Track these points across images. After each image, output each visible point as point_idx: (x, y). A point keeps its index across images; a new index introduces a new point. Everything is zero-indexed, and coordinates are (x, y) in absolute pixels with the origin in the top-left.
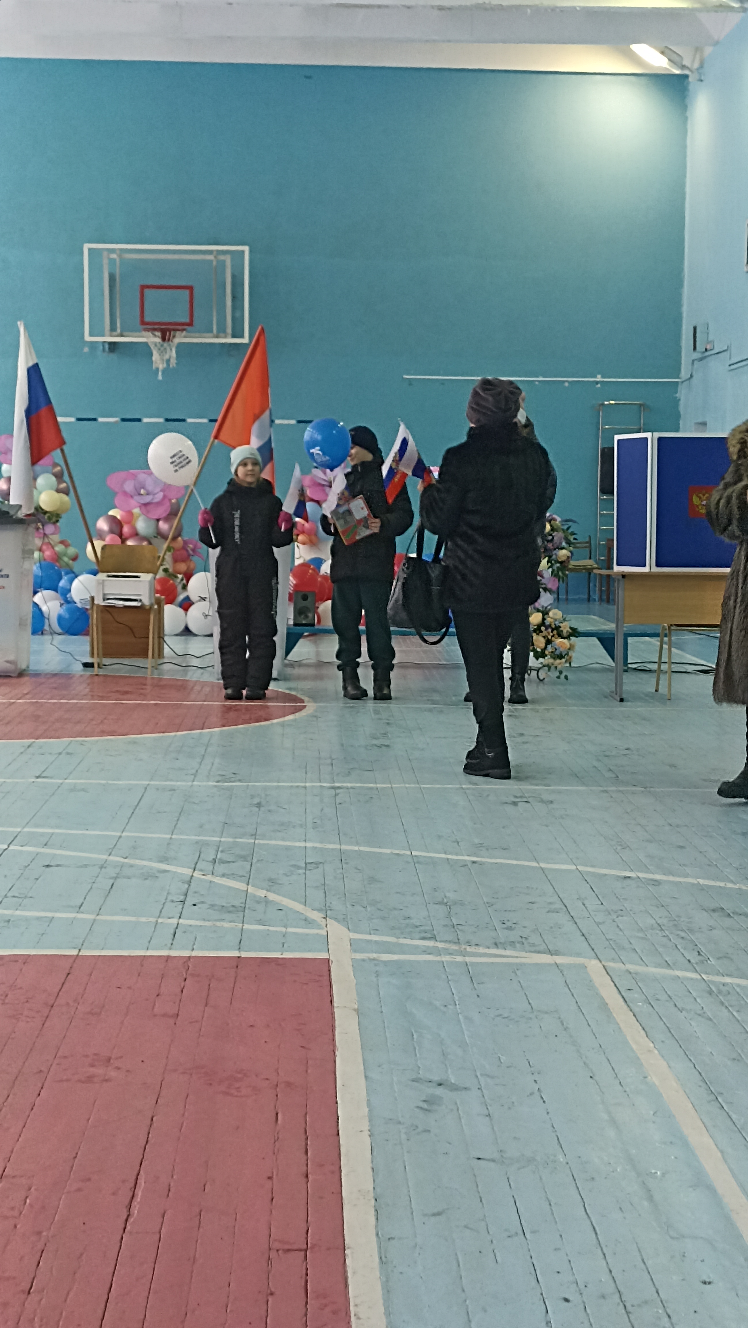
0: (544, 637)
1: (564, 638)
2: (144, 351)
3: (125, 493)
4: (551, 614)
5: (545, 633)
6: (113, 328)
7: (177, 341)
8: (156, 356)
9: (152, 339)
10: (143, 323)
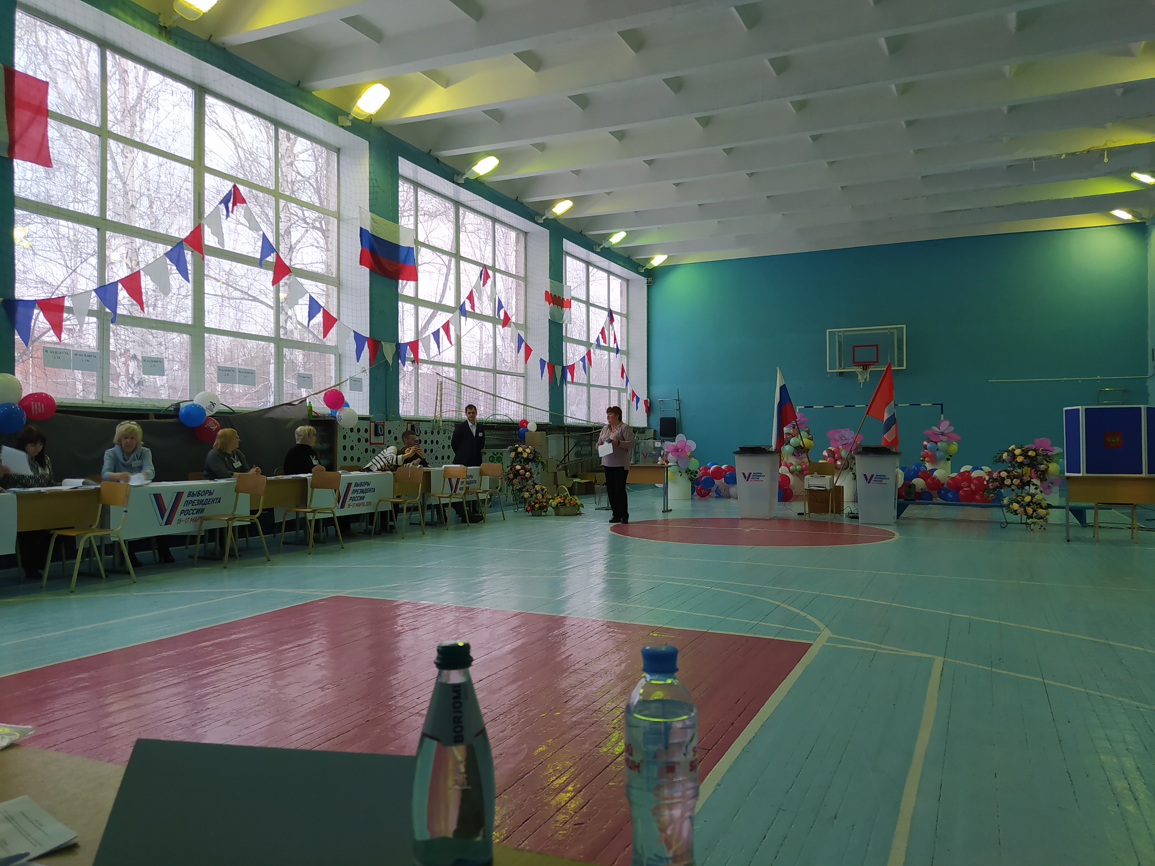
0: (1032, 508)
1: (1043, 509)
2: (854, 375)
3: (835, 439)
4: (1036, 497)
5: (1032, 506)
6: (840, 366)
7: (870, 370)
8: (860, 377)
9: (858, 370)
10: (854, 362)
